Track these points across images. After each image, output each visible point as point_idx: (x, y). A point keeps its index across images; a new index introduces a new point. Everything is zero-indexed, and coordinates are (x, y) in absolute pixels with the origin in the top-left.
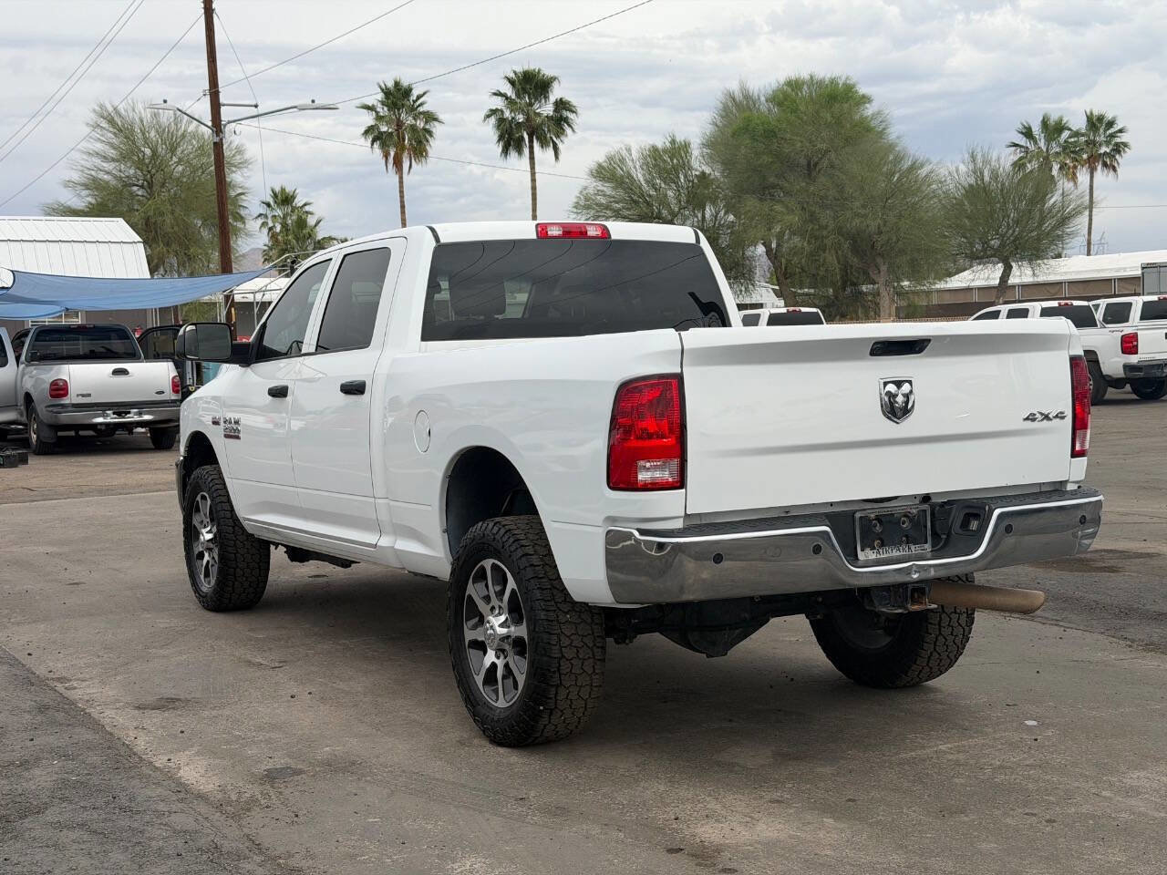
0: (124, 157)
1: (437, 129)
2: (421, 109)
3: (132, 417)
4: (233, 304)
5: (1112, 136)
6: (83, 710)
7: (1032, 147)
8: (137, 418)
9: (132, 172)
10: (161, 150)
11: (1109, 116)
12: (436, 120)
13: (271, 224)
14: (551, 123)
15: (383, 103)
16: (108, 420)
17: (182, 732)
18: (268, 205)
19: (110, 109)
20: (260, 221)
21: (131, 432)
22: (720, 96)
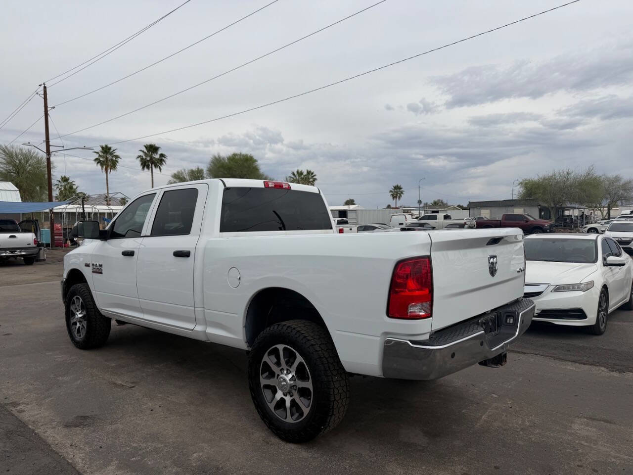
0: (9, 163)
1: (119, 160)
2: (114, 154)
3: (18, 253)
4: (53, 213)
5: (313, 176)
6: (33, 431)
7: (295, 178)
8: (19, 254)
9: (11, 168)
10: (23, 161)
11: (312, 171)
12: (119, 158)
13: (60, 187)
14: (158, 161)
15: (101, 152)
16: (7, 254)
17: (101, 447)
18: (59, 181)
19: (4, 147)
20: (56, 187)
21: (16, 259)
22: (211, 157)
